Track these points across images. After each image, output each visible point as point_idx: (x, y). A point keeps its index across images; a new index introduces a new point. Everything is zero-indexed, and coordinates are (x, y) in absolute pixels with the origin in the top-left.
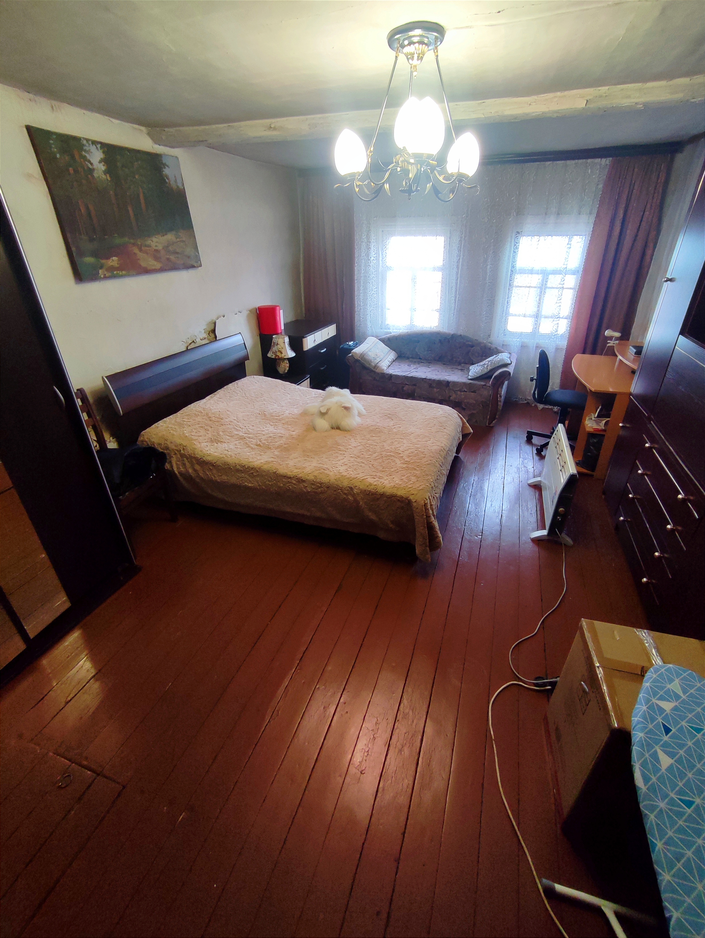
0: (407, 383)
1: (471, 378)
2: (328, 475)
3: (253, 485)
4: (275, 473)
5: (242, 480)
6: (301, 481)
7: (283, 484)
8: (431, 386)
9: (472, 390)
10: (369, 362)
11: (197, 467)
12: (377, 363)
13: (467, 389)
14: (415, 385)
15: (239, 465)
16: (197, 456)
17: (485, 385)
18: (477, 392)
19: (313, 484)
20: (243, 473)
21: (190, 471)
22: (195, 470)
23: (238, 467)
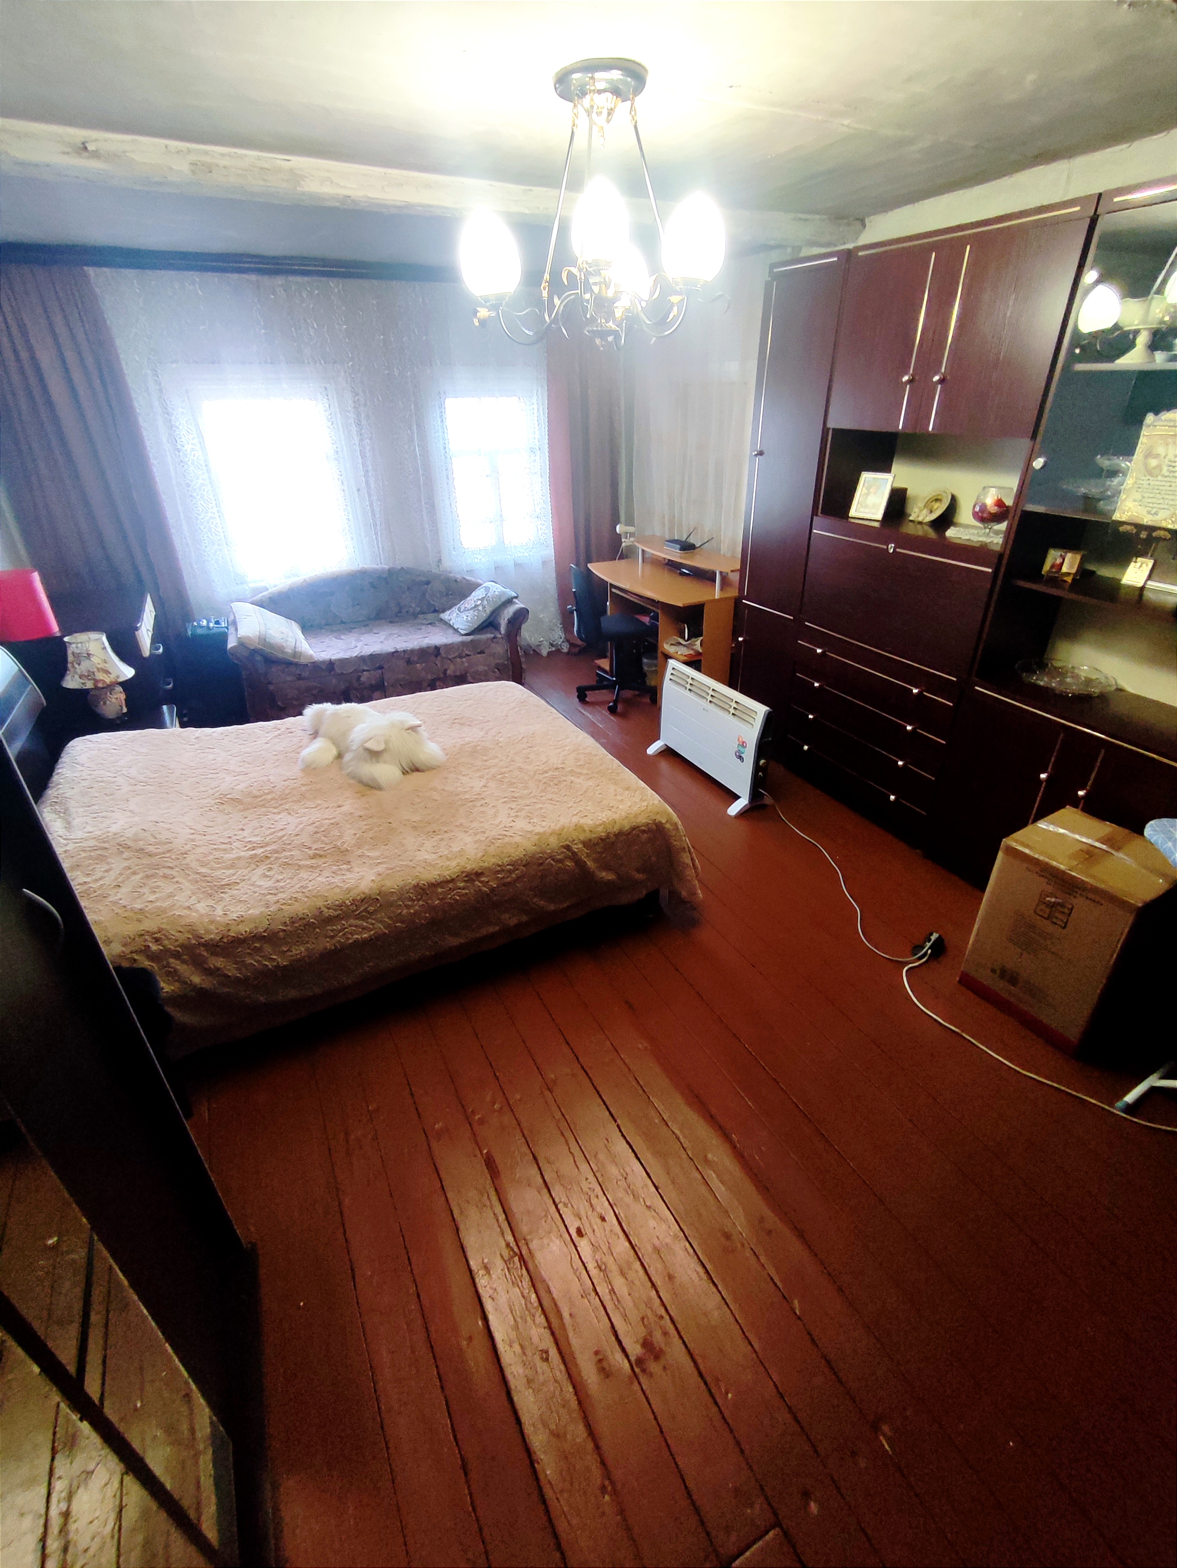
0: (365, 668)
1: (466, 632)
2: (518, 845)
3: (372, 933)
4: (416, 886)
5: (344, 934)
6: (472, 876)
7: (439, 899)
8: (409, 662)
9: (479, 651)
10: (281, 649)
11: (218, 962)
12: (295, 647)
13: (470, 650)
14: (381, 668)
15: (329, 909)
16: (207, 937)
17: (495, 638)
18: (486, 651)
19: (498, 872)
20: (342, 919)
21: (196, 979)
22: (209, 972)
23: (327, 913)
